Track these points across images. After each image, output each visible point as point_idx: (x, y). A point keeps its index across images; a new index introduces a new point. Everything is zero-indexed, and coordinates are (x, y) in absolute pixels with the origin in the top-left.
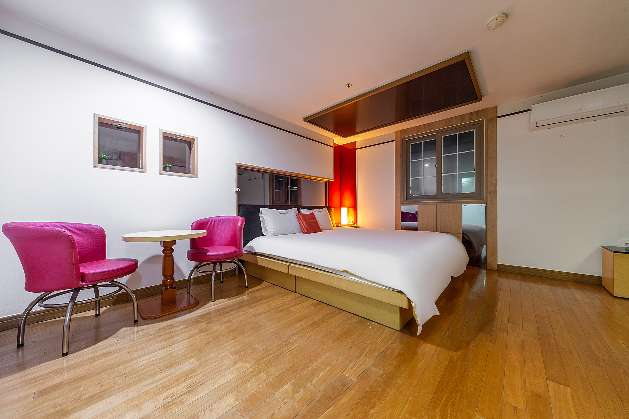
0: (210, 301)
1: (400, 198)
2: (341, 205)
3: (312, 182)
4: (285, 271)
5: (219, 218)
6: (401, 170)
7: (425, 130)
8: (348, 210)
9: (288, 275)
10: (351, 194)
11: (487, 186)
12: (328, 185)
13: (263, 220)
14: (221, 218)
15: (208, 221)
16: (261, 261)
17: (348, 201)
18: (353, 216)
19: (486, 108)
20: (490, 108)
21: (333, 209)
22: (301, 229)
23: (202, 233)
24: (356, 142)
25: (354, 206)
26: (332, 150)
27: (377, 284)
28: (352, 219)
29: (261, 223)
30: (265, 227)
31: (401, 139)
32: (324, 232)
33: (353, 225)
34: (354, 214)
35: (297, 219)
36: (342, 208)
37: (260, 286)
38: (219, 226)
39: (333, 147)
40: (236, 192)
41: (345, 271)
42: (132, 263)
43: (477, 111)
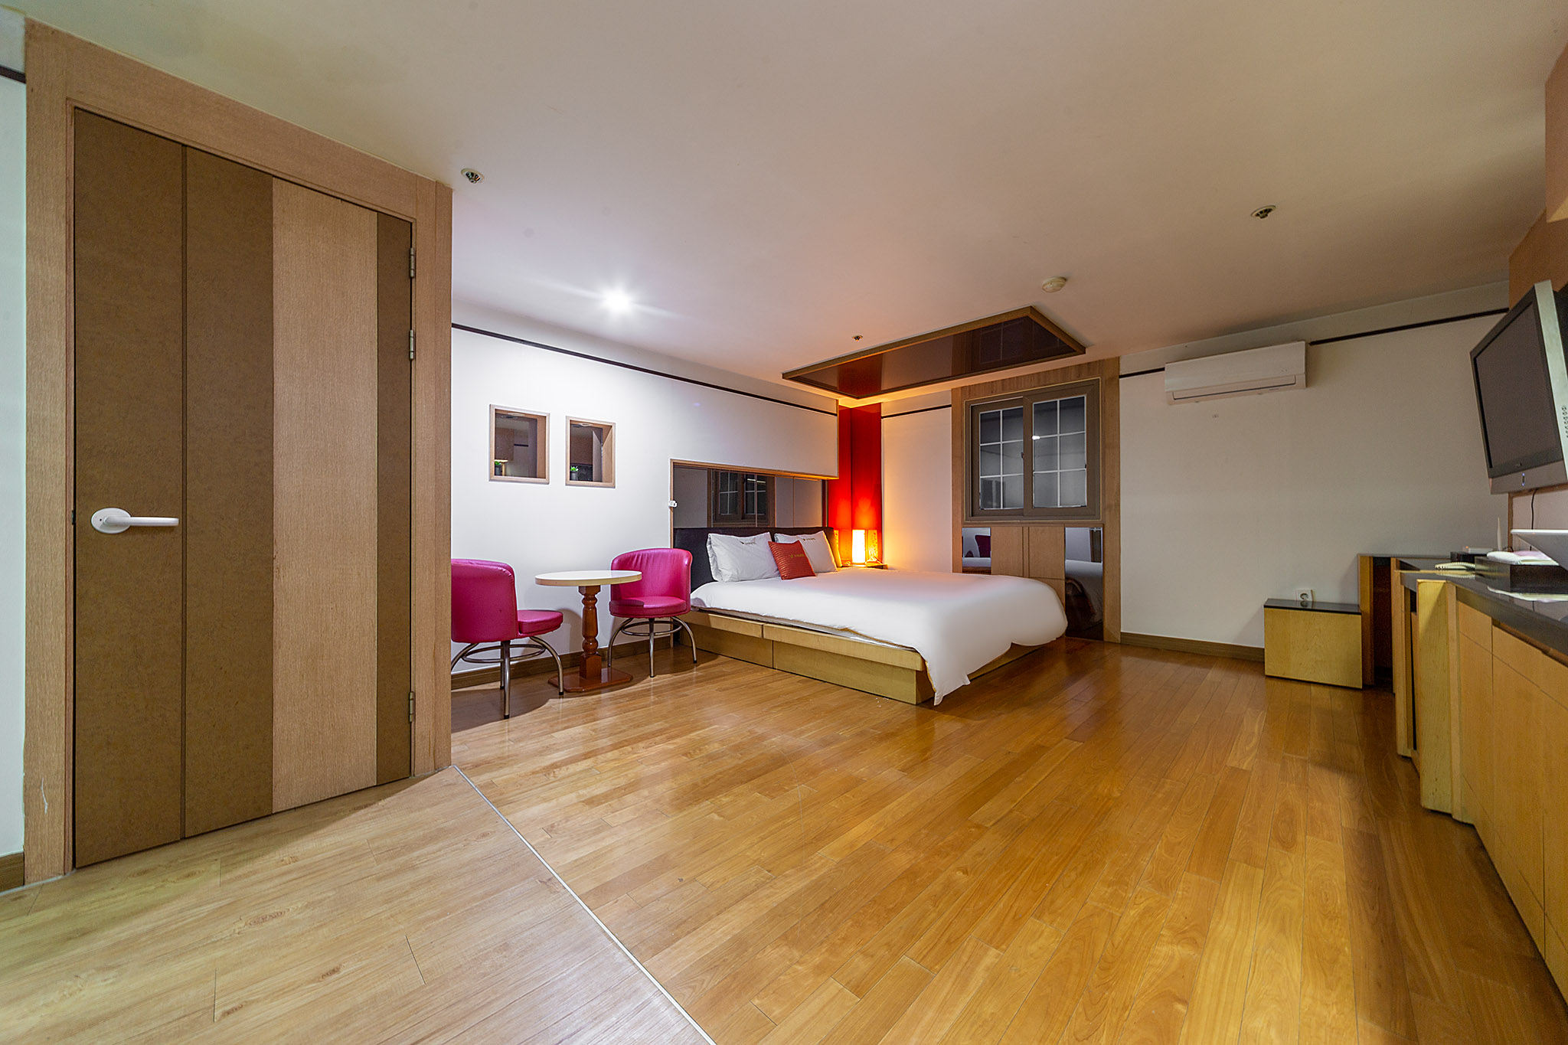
0: (647, 676)
1: (960, 513)
2: (854, 525)
3: (795, 482)
4: (758, 635)
5: (648, 552)
6: (962, 461)
7: (1003, 390)
8: (866, 535)
9: (761, 641)
10: (872, 505)
11: (1104, 495)
12: (828, 486)
13: (714, 555)
14: (652, 551)
15: (634, 557)
16: (716, 623)
17: (865, 516)
18: (877, 547)
19: (1101, 358)
20: (1108, 360)
21: (836, 532)
22: (778, 570)
23: (632, 575)
24: (880, 403)
25: (878, 527)
26: (835, 420)
27: (887, 643)
28: (874, 552)
29: (710, 559)
30: (717, 568)
31: (962, 404)
32: (820, 576)
33: (876, 564)
34: (878, 543)
35: (770, 553)
36: (854, 531)
37: (716, 660)
38: (649, 565)
39: (836, 415)
40: (670, 507)
41: (846, 630)
42: (558, 615)
43: (1089, 363)
